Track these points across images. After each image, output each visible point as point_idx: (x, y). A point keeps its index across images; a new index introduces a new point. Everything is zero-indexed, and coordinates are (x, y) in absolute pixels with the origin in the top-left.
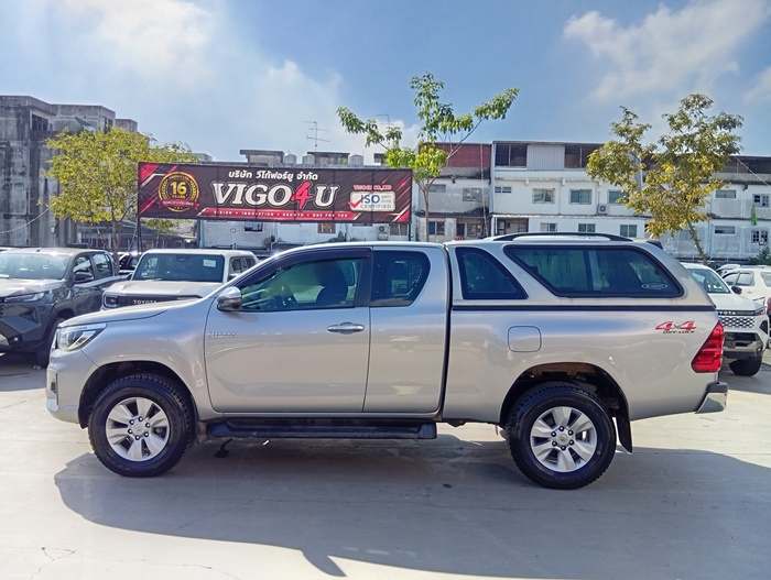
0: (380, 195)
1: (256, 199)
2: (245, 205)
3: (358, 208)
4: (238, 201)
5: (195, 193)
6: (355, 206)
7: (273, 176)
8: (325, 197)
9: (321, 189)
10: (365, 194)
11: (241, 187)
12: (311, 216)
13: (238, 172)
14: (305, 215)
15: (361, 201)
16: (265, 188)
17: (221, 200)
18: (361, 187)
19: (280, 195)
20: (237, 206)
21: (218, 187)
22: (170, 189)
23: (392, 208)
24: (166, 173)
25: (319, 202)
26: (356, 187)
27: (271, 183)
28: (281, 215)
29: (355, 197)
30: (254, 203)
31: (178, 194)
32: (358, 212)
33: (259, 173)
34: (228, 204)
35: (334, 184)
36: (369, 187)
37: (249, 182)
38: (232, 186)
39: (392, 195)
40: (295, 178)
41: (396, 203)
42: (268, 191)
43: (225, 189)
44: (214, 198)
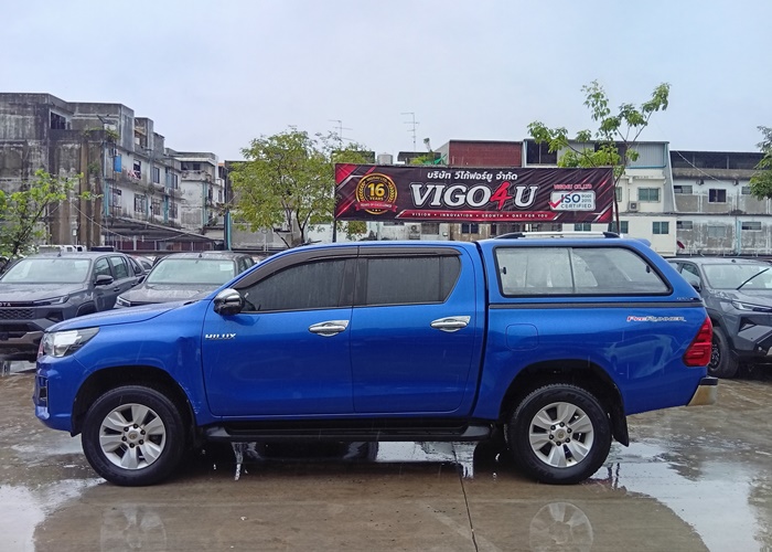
0: (580, 194)
1: (454, 200)
2: (444, 206)
3: (559, 208)
4: (436, 202)
5: (393, 194)
6: (555, 206)
7: (472, 177)
8: (525, 198)
9: (520, 190)
10: (565, 194)
11: (440, 188)
12: (510, 216)
13: (437, 172)
14: (505, 216)
15: (562, 201)
16: (464, 189)
17: (419, 201)
18: (560, 186)
19: (479, 196)
20: (436, 207)
21: (416, 188)
22: (368, 191)
23: (593, 207)
24: (364, 175)
25: (518, 202)
26: (557, 187)
27: (470, 183)
28: (480, 217)
29: (556, 197)
30: (452, 204)
31: (375, 196)
32: (558, 212)
33: (457, 173)
34: (427, 205)
35: (533, 183)
36: (569, 186)
37: (448, 183)
38: (430, 187)
39: (592, 195)
40: (494, 178)
41: (597, 202)
42: (467, 191)
43: (423, 191)
44: (412, 199)
